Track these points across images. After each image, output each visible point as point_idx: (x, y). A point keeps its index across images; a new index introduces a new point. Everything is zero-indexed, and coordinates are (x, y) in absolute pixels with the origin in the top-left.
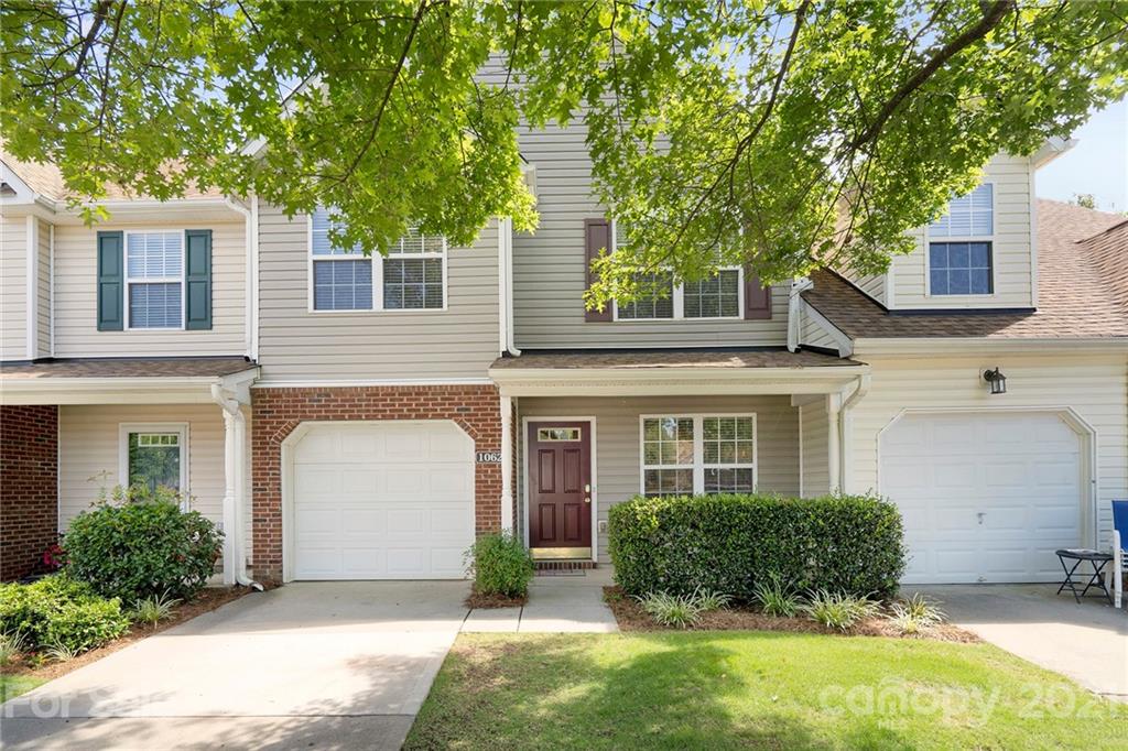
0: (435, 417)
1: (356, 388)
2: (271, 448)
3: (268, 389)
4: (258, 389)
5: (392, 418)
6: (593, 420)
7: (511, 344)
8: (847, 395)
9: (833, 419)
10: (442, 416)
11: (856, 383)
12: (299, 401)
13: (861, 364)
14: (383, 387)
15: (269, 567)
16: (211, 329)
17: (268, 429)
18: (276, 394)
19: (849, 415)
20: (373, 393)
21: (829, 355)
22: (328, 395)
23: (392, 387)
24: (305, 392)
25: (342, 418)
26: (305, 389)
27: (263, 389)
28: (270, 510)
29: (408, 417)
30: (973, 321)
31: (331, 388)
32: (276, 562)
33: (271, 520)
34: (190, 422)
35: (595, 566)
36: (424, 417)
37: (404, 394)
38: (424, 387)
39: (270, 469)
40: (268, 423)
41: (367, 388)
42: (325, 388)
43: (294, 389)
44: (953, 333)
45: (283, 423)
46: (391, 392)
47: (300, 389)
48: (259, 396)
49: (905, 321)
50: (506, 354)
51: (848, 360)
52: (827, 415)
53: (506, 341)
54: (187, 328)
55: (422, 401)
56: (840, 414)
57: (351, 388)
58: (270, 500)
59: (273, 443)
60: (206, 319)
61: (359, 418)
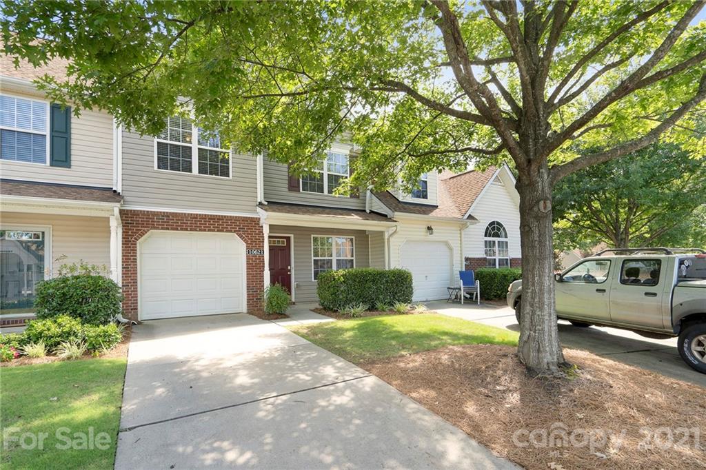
0: (227, 231)
1: (185, 214)
2: (131, 244)
3: (131, 211)
4: (124, 210)
5: (205, 230)
6: (292, 236)
7: (263, 198)
8: (391, 232)
9: (386, 241)
10: (231, 231)
11: (395, 228)
12: (150, 218)
13: (396, 221)
14: (200, 215)
15: (131, 312)
16: (70, 167)
17: (130, 233)
18: (135, 213)
19: (391, 239)
20: (194, 217)
21: (384, 217)
22: (169, 216)
23: (205, 215)
24: (154, 214)
25: (177, 229)
26: (154, 212)
27: (127, 210)
28: (131, 280)
29: (213, 231)
30: (423, 208)
31: (170, 213)
32: (134, 309)
33: (131, 286)
34: (53, 225)
35: (294, 303)
36: (222, 231)
37: (211, 219)
38: (222, 216)
39: (131, 256)
40: (130, 230)
41: (191, 214)
42: (167, 213)
43: (148, 212)
44: (420, 213)
45: (141, 230)
46: (204, 217)
47: (151, 212)
48: (125, 214)
49: (406, 206)
50: (260, 203)
51: (390, 220)
52: (384, 239)
53: (260, 197)
54: (51, 165)
55: (221, 223)
56: (388, 239)
57: (182, 214)
58: (132, 274)
59: (133, 241)
60: (66, 161)
61: (187, 230)
